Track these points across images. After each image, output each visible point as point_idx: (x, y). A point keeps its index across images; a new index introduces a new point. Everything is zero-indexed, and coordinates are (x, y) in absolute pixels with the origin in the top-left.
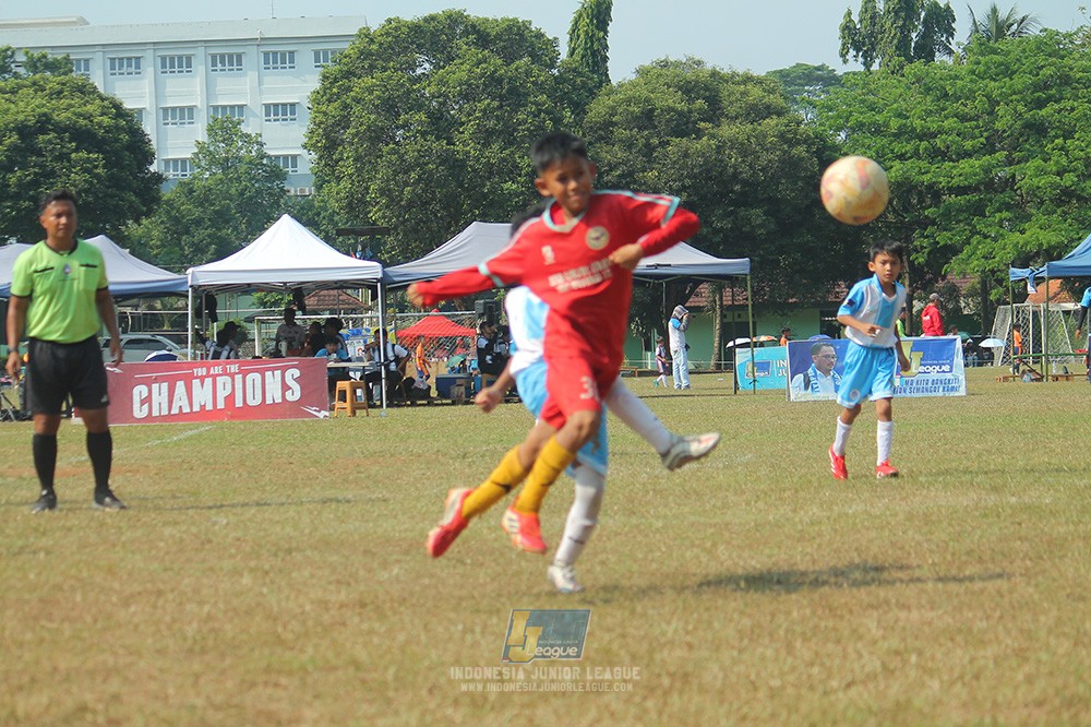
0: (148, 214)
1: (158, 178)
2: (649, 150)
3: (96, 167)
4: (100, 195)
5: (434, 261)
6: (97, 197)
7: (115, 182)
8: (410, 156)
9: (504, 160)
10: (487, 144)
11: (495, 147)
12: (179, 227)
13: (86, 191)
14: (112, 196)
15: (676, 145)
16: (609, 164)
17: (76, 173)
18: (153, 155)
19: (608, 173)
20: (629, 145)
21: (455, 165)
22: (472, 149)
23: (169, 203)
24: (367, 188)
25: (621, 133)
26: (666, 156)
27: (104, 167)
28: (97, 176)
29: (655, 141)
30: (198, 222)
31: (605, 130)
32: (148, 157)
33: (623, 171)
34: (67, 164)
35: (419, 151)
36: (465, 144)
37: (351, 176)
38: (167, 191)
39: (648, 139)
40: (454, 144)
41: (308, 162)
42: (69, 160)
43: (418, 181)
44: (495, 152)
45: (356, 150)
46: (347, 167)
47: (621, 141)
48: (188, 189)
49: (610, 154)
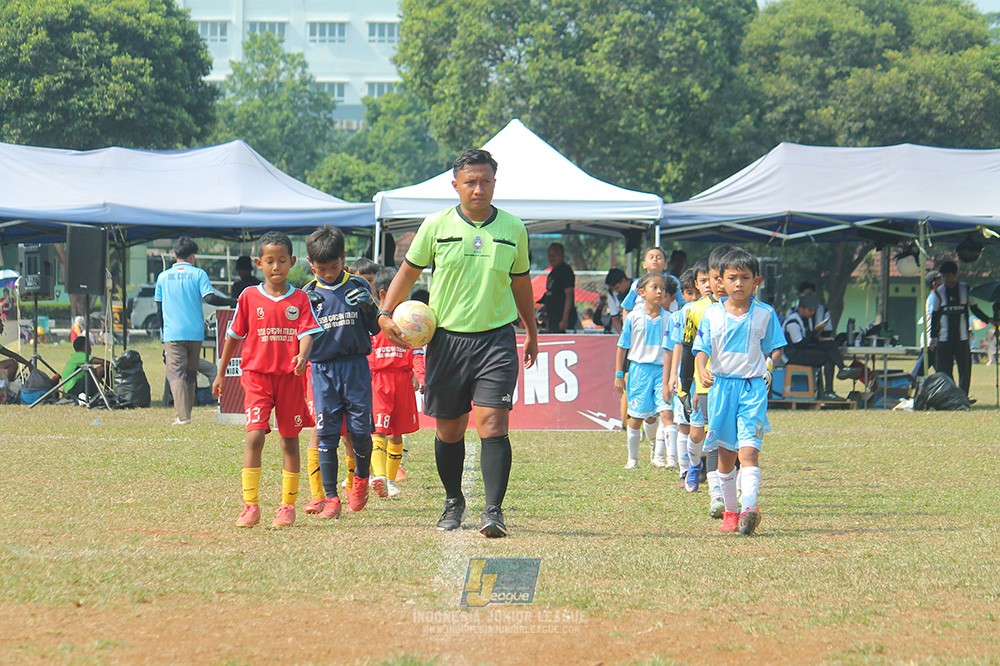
2: (823, 82)
3: (142, 75)
4: (146, 110)
5: (726, 200)
6: (142, 113)
7: (165, 95)
8: (530, 78)
9: (644, 87)
10: (624, 65)
11: (635, 70)
13: (129, 105)
14: (160, 113)
15: (857, 77)
16: (774, 98)
17: (117, 82)
18: (210, 64)
19: (771, 108)
20: (798, 75)
21: (584, 89)
22: (609, 71)
24: (474, 115)
25: (789, 60)
26: (844, 90)
27: (152, 75)
28: (143, 87)
29: (831, 71)
31: (769, 56)
32: (205, 67)
33: (792, 107)
34: (104, 69)
35: (541, 70)
36: (596, 66)
37: (453, 96)
39: (822, 70)
40: (584, 64)
42: (109, 65)
43: (538, 108)
45: (463, 66)
46: (449, 88)
47: (789, 70)
49: (775, 85)
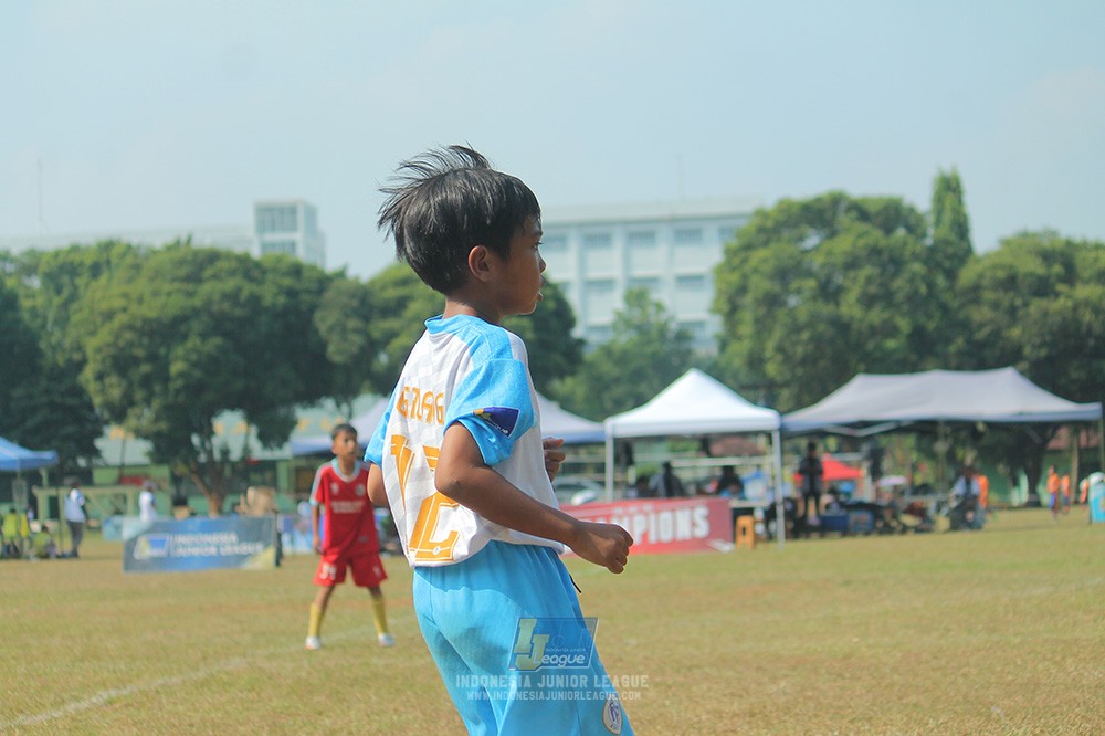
0: (572, 373)
1: (581, 342)
2: (1013, 310)
8: (803, 317)
10: (869, 307)
11: (878, 309)
12: (600, 385)
15: (1037, 305)
16: (980, 323)
18: (575, 321)
19: (978, 331)
20: (996, 306)
21: (842, 326)
22: (857, 312)
23: (591, 365)
25: (989, 296)
26: (1027, 315)
29: (1019, 302)
30: (617, 380)
31: (974, 294)
32: (571, 324)
33: (992, 329)
36: (850, 307)
37: (750, 335)
38: (589, 354)
39: (1012, 301)
40: (840, 307)
41: (714, 326)
44: (877, 316)
45: (755, 314)
46: (746, 329)
47: (989, 302)
48: (607, 351)
49: (981, 314)
